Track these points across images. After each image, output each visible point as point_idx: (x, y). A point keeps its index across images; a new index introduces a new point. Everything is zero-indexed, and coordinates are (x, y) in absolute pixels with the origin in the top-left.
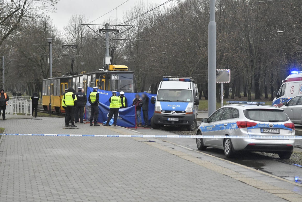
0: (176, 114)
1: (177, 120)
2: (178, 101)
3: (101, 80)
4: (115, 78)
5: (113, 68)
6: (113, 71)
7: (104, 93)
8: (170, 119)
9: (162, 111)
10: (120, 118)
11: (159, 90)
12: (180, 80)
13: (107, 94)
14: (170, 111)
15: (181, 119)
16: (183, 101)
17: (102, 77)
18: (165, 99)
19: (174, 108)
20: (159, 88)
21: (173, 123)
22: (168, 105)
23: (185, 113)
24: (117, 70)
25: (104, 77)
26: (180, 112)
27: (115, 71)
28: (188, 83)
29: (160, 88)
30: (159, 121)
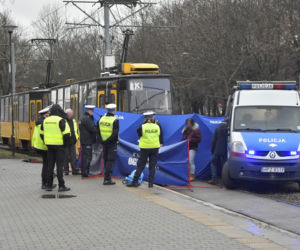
0: (278, 157)
1: (281, 170)
2: (278, 130)
3: (109, 92)
4: (136, 88)
5: (132, 70)
6: (130, 74)
8: (265, 170)
9: (247, 152)
11: (236, 108)
12: (276, 88)
13: (122, 118)
14: (265, 153)
15: (291, 168)
16: (290, 131)
17: (110, 87)
18: (250, 127)
19: (273, 145)
20: (235, 105)
21: (273, 178)
22: (260, 140)
23: (297, 157)
24: (139, 72)
25: (115, 86)
26: (287, 153)
27: (134, 73)
28: (294, 93)
29: (238, 104)
30: (242, 174)
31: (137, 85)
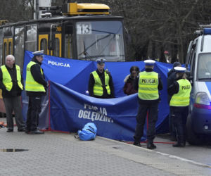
3: (53, 36)
4: (83, 32)
6: (77, 15)
7: (59, 64)
10: (109, 121)
11: (200, 54)
13: (68, 65)
17: (54, 30)
20: (198, 51)
24: (88, 13)
25: (59, 29)
27: (81, 15)
29: (201, 50)
30: (206, 128)
31: (85, 27)
